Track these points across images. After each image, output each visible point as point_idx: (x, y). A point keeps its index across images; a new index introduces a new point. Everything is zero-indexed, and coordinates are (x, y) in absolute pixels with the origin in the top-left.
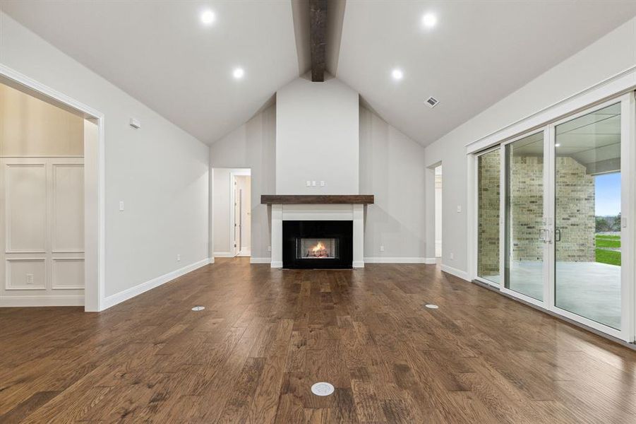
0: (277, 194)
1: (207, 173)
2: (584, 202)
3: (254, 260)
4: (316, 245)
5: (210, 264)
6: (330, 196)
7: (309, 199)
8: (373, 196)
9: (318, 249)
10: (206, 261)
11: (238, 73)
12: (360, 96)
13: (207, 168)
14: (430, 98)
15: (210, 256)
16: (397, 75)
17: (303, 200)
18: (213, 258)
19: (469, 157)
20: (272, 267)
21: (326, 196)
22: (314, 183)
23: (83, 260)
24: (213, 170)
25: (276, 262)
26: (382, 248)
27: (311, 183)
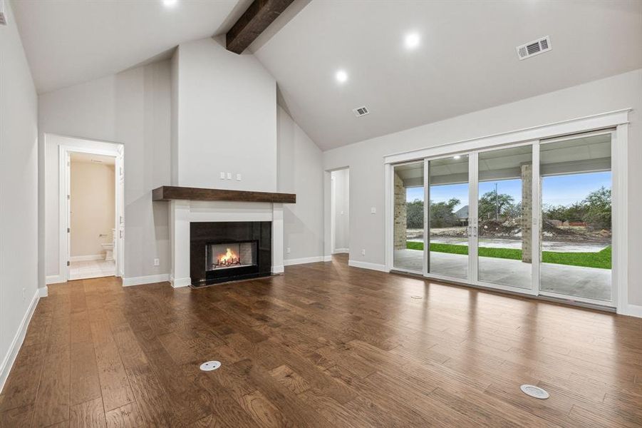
2: (402, 206)
4: (225, 253)
6: (253, 193)
8: (295, 195)
9: (227, 257)
12: (277, 85)
14: (362, 108)
16: (342, 77)
18: (46, 288)
19: (387, 167)
20: (175, 286)
24: (45, 137)
25: (181, 279)
26: (289, 250)
27: (226, 176)
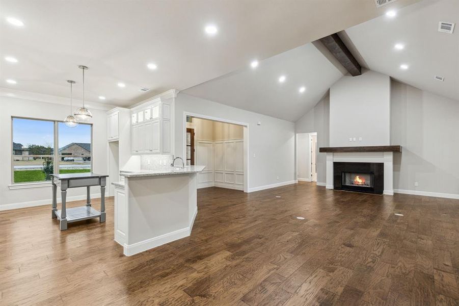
0: (330, 147)
1: (294, 137)
3: (318, 184)
4: (355, 178)
5: (295, 184)
7: (349, 149)
10: (293, 182)
11: (302, 90)
12: (390, 77)
13: (293, 134)
15: (295, 179)
17: (345, 150)
18: (297, 181)
20: (326, 188)
21: (361, 147)
22: (355, 139)
23: (243, 175)
24: (297, 134)
26: (416, 184)
27: (353, 139)
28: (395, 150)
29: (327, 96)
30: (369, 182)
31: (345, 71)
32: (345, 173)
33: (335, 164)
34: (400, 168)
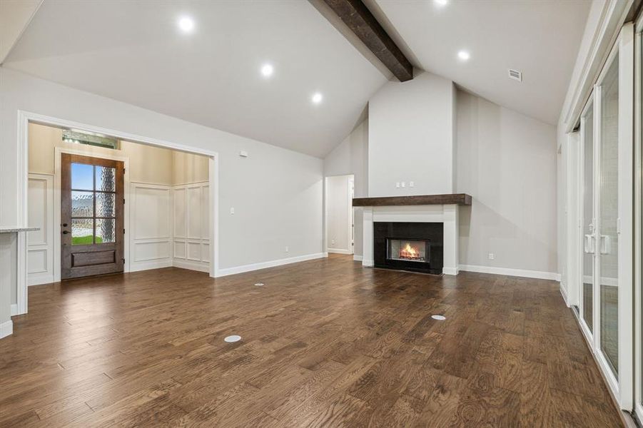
1: (322, 181)
3: (355, 258)
5: (324, 258)
10: (319, 255)
11: (317, 98)
13: (322, 177)
15: (324, 251)
18: (327, 253)
20: (363, 264)
22: (403, 185)
23: (209, 244)
24: (326, 178)
25: (368, 260)
26: (491, 256)
27: (400, 185)
28: (461, 201)
29: (365, 117)
30: (423, 254)
31: (389, 73)
32: (390, 239)
33: (376, 225)
34: (469, 229)
